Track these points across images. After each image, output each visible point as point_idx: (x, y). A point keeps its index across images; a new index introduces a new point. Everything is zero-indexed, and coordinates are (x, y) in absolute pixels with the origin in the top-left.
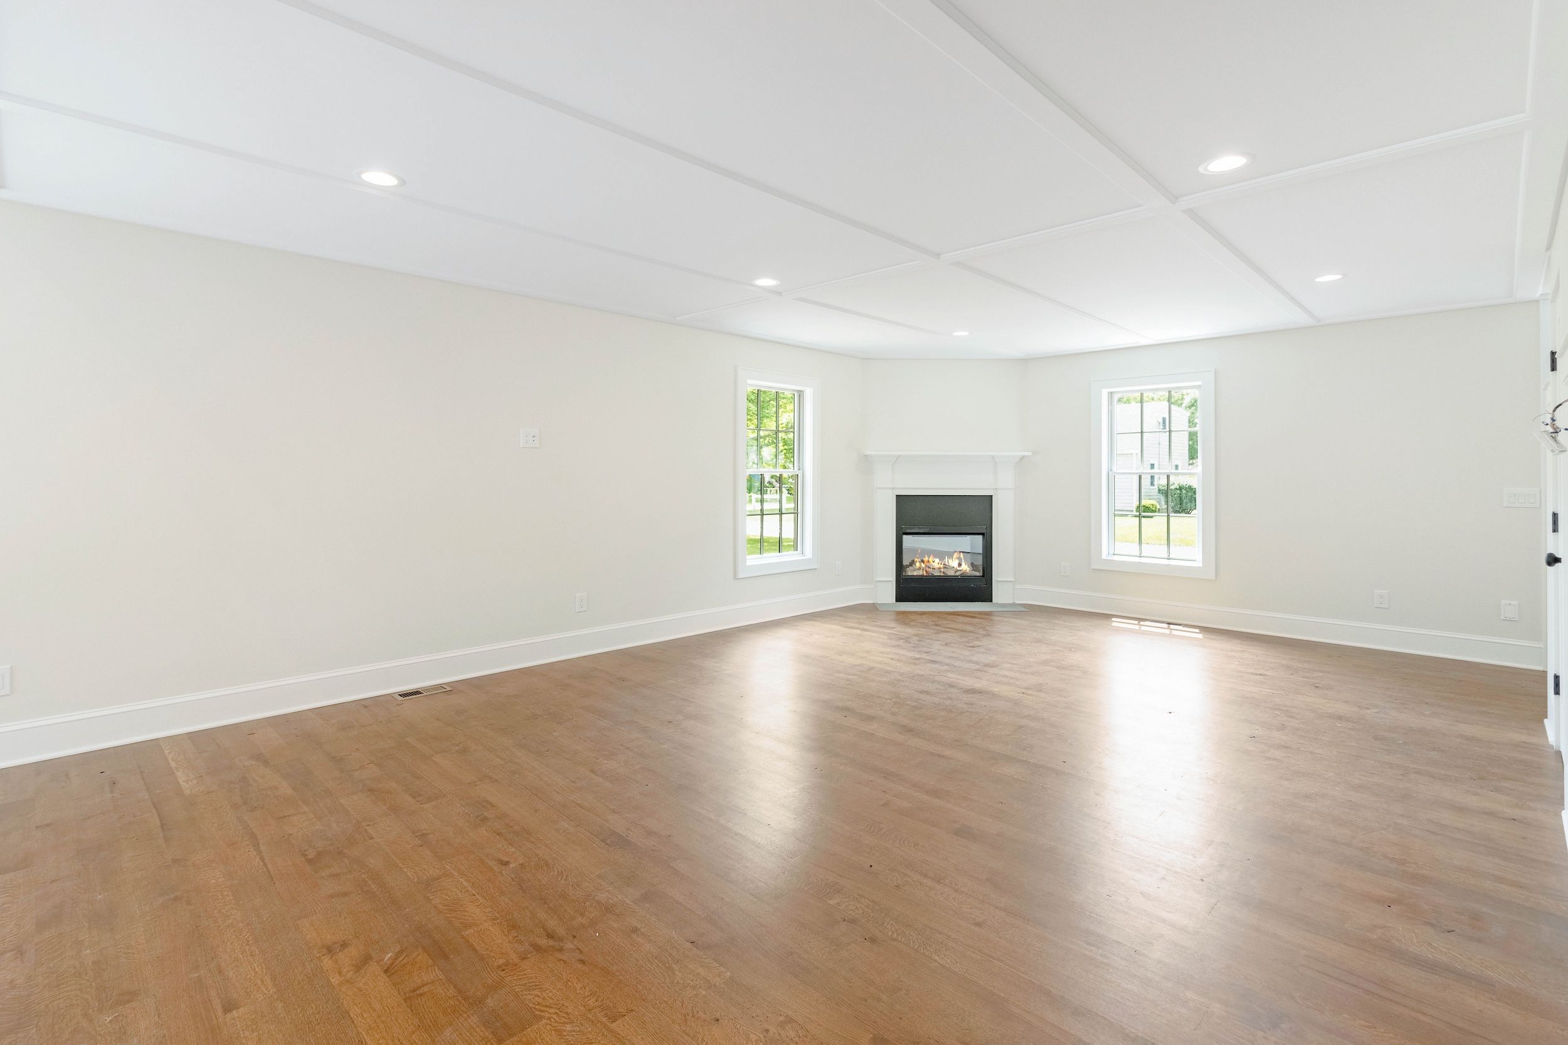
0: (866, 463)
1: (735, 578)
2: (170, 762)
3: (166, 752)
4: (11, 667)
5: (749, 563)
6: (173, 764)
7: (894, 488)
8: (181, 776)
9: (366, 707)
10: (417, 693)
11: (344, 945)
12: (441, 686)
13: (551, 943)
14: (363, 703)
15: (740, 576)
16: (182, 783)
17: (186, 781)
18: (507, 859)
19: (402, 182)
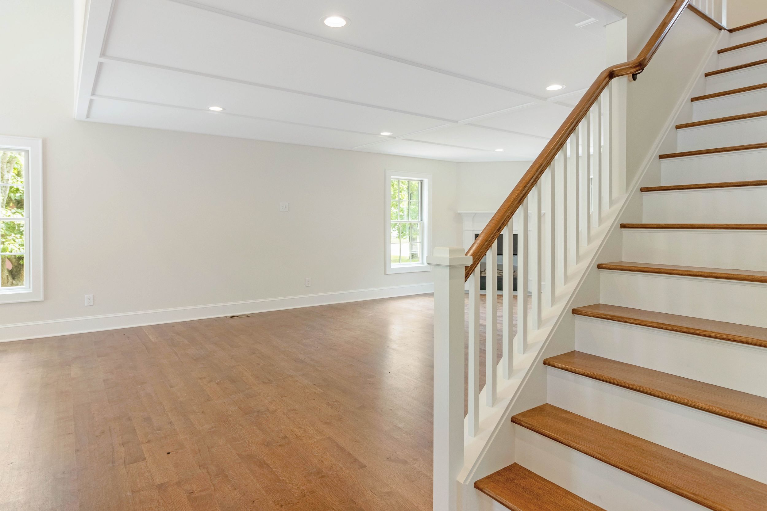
0: (459, 217)
1: (385, 273)
2: (147, 333)
3: (144, 330)
4: (93, 295)
5: (392, 267)
6: (147, 334)
7: (473, 230)
8: (150, 337)
9: (216, 320)
10: (237, 316)
11: (205, 378)
12: (246, 315)
13: (269, 382)
14: (215, 319)
15: (388, 273)
16: (152, 339)
17: (152, 338)
18: (259, 363)
19: (224, 109)
